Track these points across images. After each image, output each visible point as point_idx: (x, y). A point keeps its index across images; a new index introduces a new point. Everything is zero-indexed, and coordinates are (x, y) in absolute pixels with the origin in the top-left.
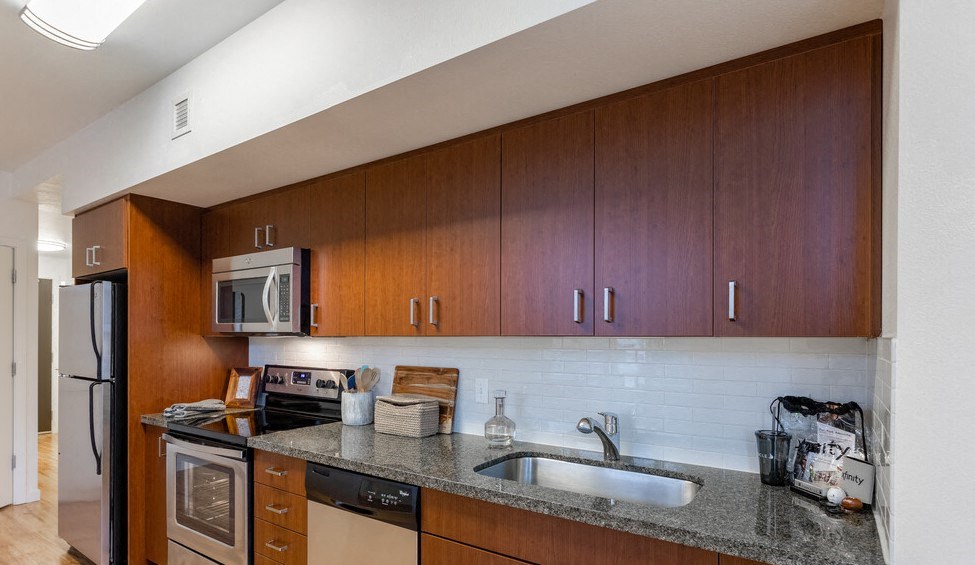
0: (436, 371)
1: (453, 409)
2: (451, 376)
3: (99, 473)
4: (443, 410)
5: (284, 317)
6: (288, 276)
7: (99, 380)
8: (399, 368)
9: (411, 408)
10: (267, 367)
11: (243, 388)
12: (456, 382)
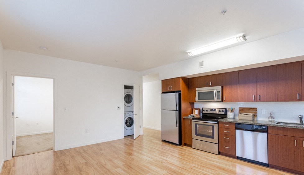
0: (251, 108)
1: (256, 115)
2: (255, 109)
3: (177, 127)
4: (254, 115)
5: (218, 98)
6: (220, 92)
7: (177, 110)
8: (240, 108)
9: (249, 115)
10: (202, 108)
11: (196, 112)
12: (256, 110)
